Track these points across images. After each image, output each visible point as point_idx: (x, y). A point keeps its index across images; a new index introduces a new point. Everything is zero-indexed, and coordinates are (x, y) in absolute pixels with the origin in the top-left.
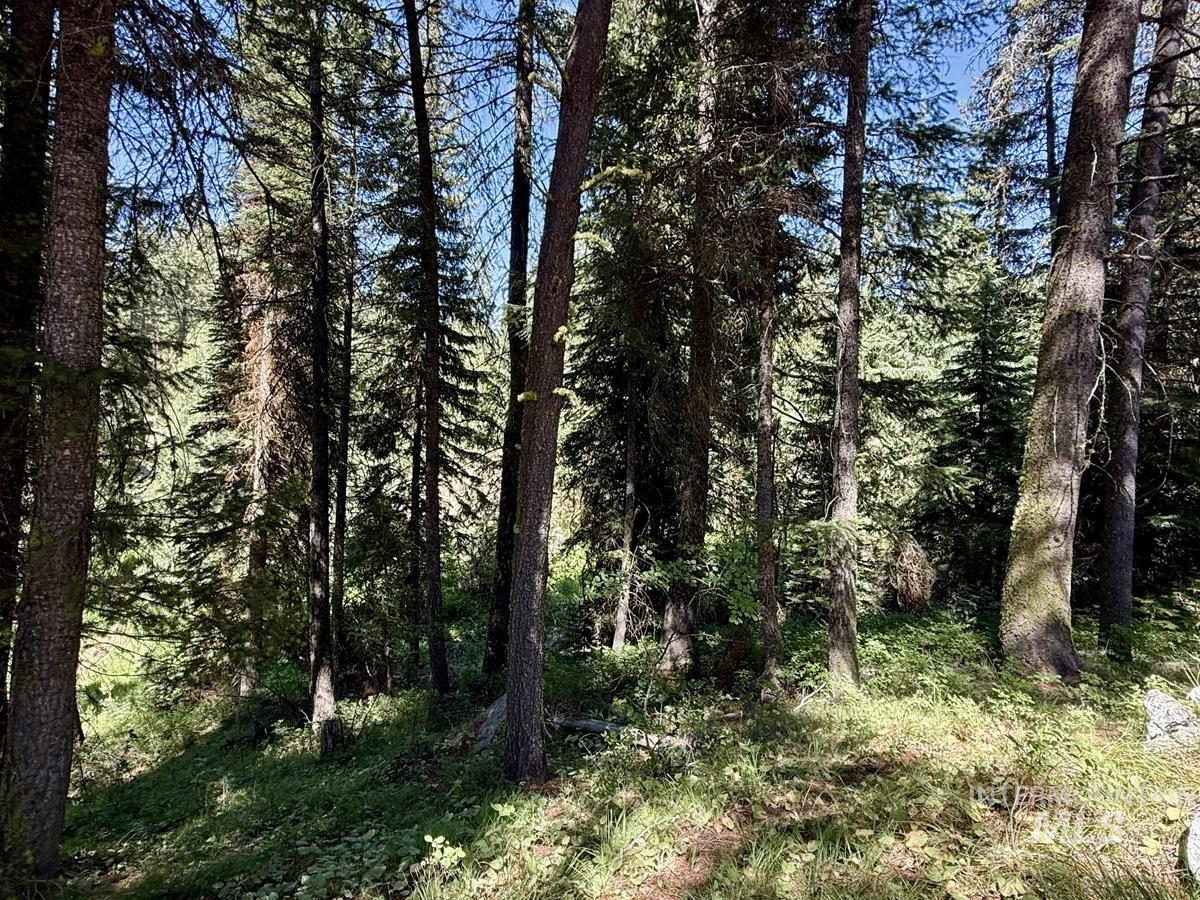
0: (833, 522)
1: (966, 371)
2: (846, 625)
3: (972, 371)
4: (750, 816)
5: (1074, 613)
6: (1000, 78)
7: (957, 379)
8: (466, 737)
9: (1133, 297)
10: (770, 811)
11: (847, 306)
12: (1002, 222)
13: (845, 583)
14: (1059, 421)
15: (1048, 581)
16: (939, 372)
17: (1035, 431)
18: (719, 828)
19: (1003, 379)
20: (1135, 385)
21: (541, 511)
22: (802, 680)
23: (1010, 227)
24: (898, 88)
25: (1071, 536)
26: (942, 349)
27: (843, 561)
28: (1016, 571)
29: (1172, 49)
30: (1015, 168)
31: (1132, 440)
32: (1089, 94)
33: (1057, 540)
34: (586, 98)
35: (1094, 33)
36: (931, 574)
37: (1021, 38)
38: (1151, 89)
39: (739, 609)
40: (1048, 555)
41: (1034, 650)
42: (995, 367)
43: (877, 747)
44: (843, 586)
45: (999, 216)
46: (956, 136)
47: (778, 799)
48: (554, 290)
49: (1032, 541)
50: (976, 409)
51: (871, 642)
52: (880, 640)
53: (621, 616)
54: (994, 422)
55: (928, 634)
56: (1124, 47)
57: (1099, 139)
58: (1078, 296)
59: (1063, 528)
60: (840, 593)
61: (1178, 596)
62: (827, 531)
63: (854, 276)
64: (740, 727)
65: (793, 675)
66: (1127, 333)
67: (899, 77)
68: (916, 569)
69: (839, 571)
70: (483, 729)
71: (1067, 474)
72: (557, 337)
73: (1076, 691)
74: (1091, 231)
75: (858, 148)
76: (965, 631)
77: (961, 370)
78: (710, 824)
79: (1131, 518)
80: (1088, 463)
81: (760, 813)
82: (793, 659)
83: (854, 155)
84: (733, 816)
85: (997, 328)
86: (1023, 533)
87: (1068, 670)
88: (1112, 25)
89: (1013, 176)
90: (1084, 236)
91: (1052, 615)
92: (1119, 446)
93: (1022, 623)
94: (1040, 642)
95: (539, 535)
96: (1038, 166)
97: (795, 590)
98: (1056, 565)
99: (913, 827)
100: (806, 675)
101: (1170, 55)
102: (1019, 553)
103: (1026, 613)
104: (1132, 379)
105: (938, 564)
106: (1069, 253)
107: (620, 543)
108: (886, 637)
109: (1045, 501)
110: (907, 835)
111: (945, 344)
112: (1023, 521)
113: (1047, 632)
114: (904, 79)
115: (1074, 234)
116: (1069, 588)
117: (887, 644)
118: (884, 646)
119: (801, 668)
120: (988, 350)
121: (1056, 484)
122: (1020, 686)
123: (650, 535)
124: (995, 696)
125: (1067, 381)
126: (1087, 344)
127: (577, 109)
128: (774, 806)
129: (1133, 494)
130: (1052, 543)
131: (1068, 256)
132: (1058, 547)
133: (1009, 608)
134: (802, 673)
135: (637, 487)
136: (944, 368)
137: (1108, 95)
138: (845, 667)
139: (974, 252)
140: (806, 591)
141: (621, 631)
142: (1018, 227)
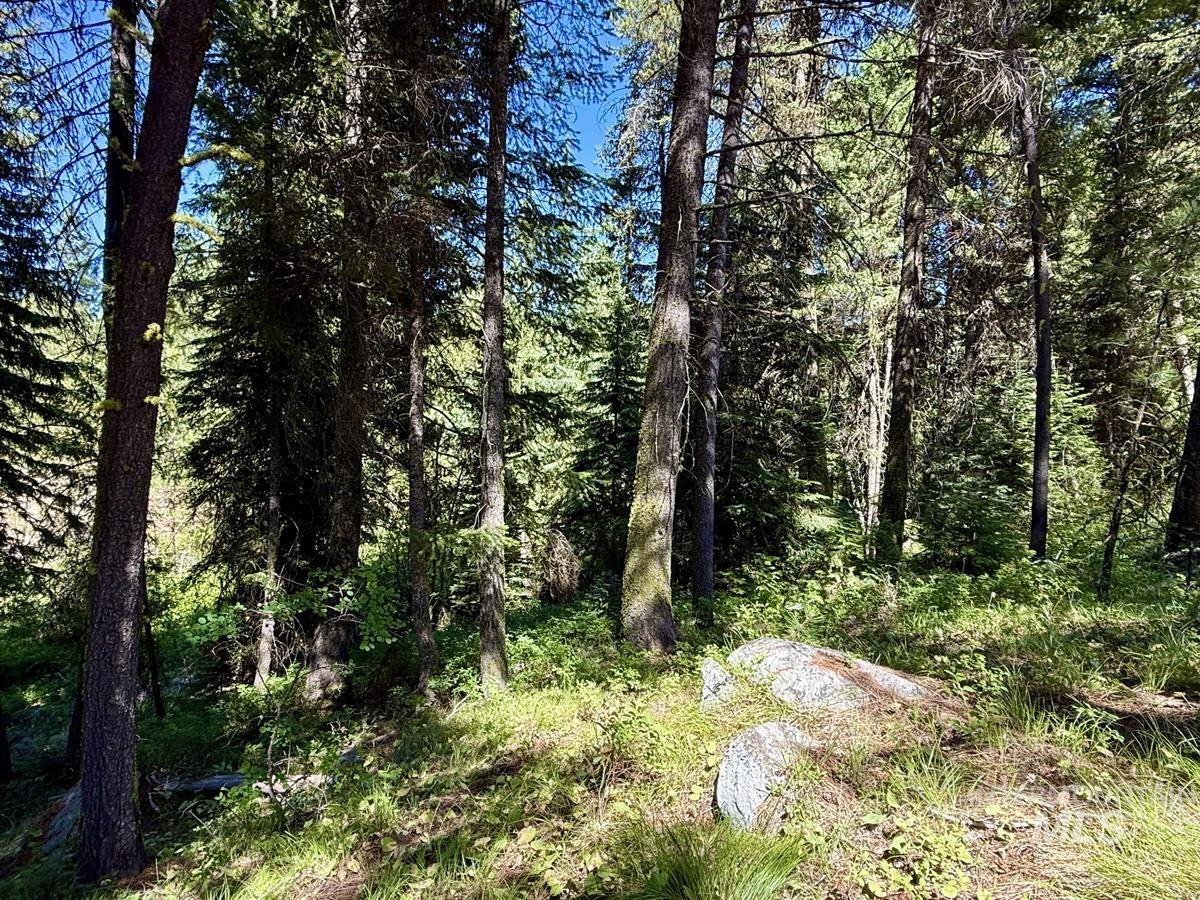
0: (482, 529)
1: (604, 384)
2: (495, 627)
3: (609, 384)
4: (378, 852)
5: (673, 594)
6: (626, 133)
7: (598, 391)
8: (28, 838)
9: (711, 334)
10: (400, 840)
11: (492, 322)
12: (630, 257)
13: (494, 587)
14: (660, 433)
15: (655, 569)
16: (583, 383)
17: (644, 441)
18: (342, 875)
19: (632, 392)
20: (712, 404)
21: (128, 545)
22: (456, 686)
23: (636, 262)
24: (538, 125)
25: (670, 528)
26: (586, 363)
27: (492, 566)
28: (631, 564)
29: (733, 141)
30: (639, 212)
31: (711, 448)
32: (677, 164)
33: (661, 533)
34: (187, 57)
35: (680, 115)
36: (577, 565)
37: (642, 103)
38: (720, 172)
39: (371, 635)
40: (654, 546)
41: (646, 628)
42: (626, 382)
43: (512, 745)
44: (492, 590)
45: (628, 251)
46: (586, 178)
47: (410, 824)
48: (145, 279)
49: (644, 535)
50: (611, 417)
51: (521, 638)
52: (529, 635)
53: (264, 646)
54: (625, 429)
55: (570, 623)
56: (699, 131)
57: (684, 202)
58: (671, 330)
59: (664, 523)
60: (490, 596)
61: (746, 568)
62: (475, 538)
63: (498, 294)
64: (387, 750)
65: (447, 683)
66: (706, 363)
67: (538, 115)
68: (564, 562)
69: (488, 576)
70: (57, 822)
71: (665, 477)
72: (148, 334)
73: (674, 657)
74: (680, 278)
75: (499, 173)
76: (599, 616)
77: (600, 383)
78: (334, 873)
79: (712, 511)
80: (681, 468)
81: (391, 846)
82: (447, 668)
83: (496, 179)
84: (359, 857)
85: (628, 347)
86: (637, 528)
87: (668, 643)
88: (692, 113)
89: (637, 219)
90: (676, 281)
91: (657, 596)
92: (701, 454)
93: (637, 607)
94: (650, 620)
95: (126, 574)
96: (656, 213)
97: (459, 593)
98: (659, 555)
99: (526, 824)
100: (460, 681)
101: (732, 146)
102: (634, 546)
103: (639, 597)
104: (711, 399)
105: (584, 555)
106: (666, 293)
107: (264, 566)
108: (534, 631)
109: (652, 500)
110: (518, 833)
111: (588, 359)
112: (636, 519)
113: (655, 612)
114: (542, 118)
115: (669, 278)
116: (669, 572)
117: (534, 638)
118: (532, 641)
119: (455, 675)
120: (620, 367)
121: (659, 486)
122: (631, 663)
123: (300, 552)
124: (612, 675)
125: (666, 400)
126: (679, 370)
127: (174, 67)
128: (405, 833)
129: (712, 491)
130: (657, 536)
131: (665, 296)
132: (661, 539)
133: (628, 594)
134: (455, 680)
135: (282, 502)
136: (588, 380)
137: (689, 168)
138: (494, 668)
139: (610, 280)
140: (470, 593)
141: (265, 662)
142: (642, 263)
